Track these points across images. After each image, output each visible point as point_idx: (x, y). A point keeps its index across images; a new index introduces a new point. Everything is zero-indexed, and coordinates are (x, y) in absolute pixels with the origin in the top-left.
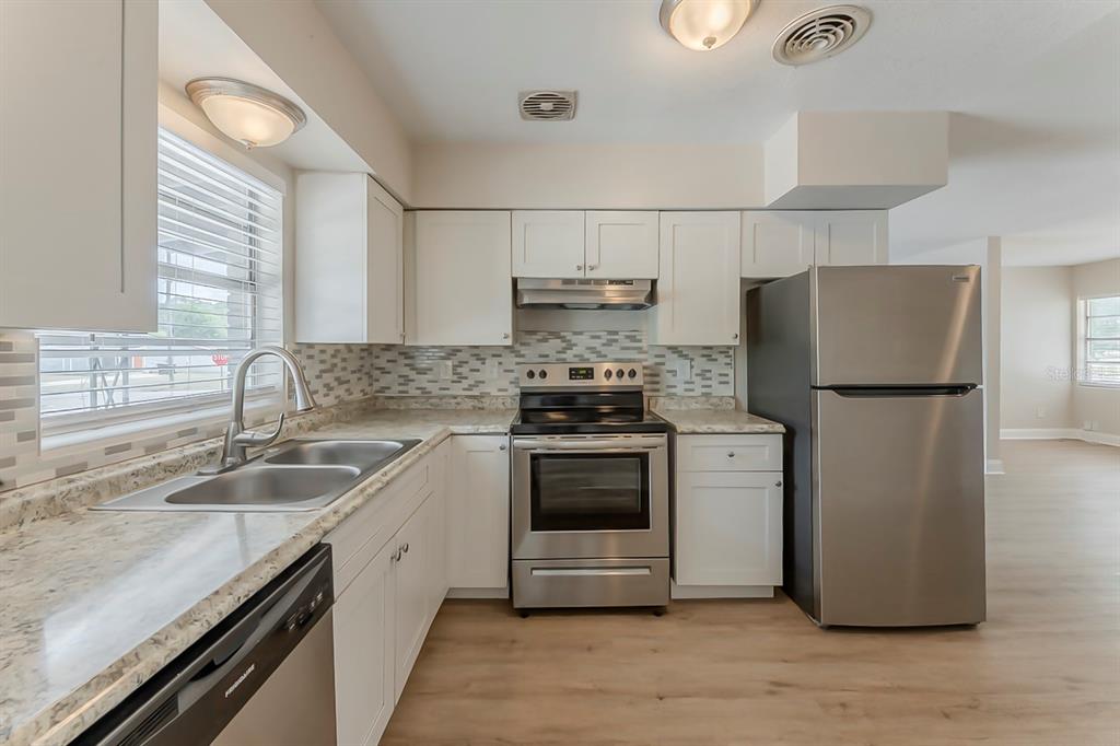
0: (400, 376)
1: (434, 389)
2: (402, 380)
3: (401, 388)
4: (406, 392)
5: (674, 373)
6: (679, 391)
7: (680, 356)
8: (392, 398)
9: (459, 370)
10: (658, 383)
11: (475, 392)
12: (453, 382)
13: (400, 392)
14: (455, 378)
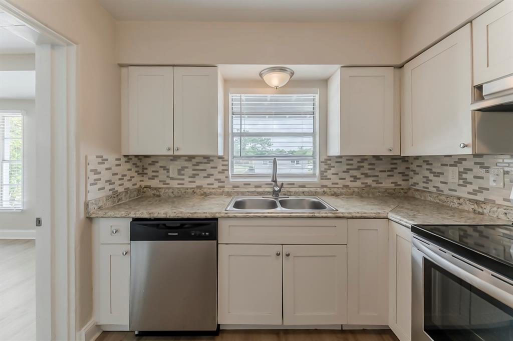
0: (424, 177)
1: (445, 188)
2: (425, 180)
3: (425, 185)
4: (427, 188)
8: (418, 190)
9: (464, 176)
11: (480, 197)
12: (459, 185)
13: (424, 187)
14: (461, 182)
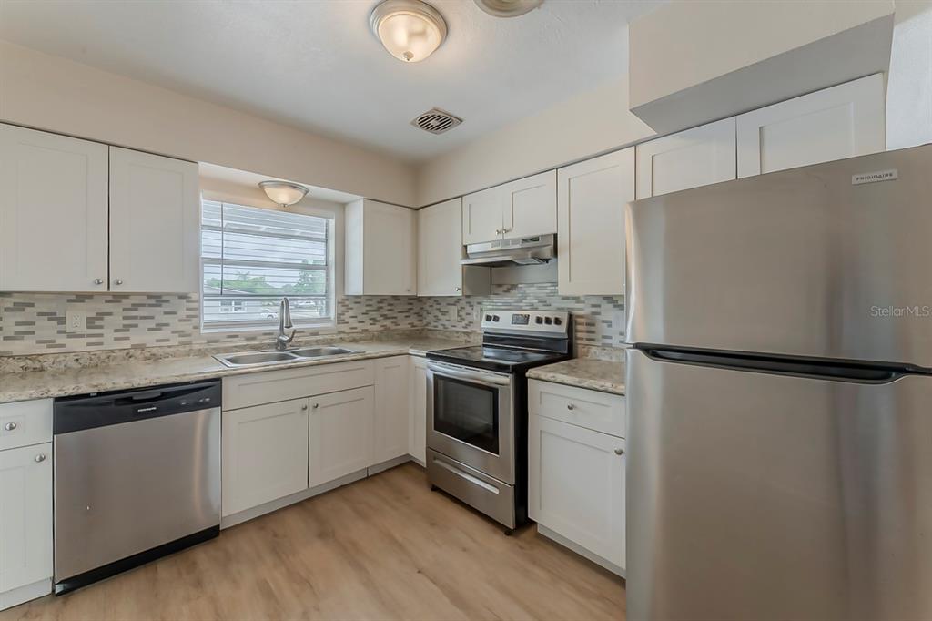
0: (435, 316)
2: (435, 319)
5: (609, 323)
6: (614, 342)
7: (615, 306)
9: (461, 313)
10: (593, 332)
11: (468, 330)
12: (458, 321)
13: (435, 326)
